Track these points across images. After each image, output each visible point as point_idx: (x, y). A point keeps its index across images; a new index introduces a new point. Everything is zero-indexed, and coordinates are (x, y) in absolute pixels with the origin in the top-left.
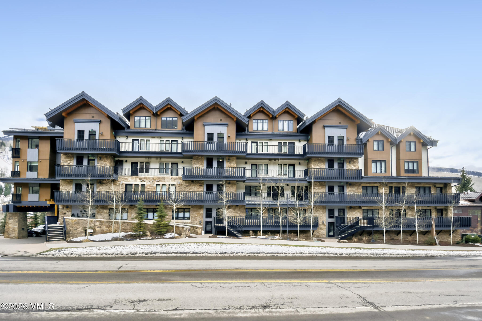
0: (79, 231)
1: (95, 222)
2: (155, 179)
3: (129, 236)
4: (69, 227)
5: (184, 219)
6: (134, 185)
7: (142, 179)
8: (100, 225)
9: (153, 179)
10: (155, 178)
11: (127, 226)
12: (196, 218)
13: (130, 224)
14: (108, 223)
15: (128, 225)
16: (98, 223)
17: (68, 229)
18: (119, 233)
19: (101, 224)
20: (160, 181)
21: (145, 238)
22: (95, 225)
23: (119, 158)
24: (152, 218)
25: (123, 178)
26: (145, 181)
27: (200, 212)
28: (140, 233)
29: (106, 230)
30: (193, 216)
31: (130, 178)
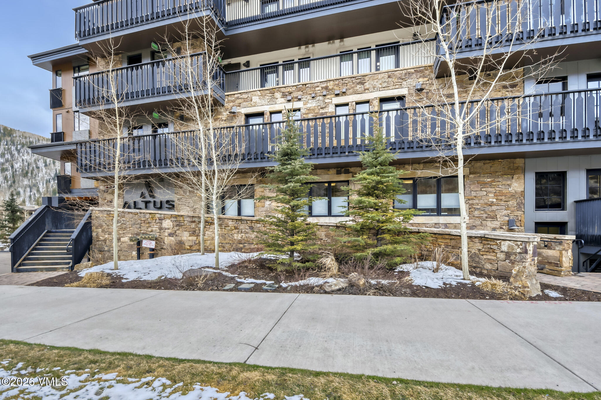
0: (124, 245)
1: (160, 219)
2: (330, 87)
3: (251, 266)
4: (103, 234)
5: (439, 214)
6: (269, 114)
7: (290, 93)
8: (176, 228)
9: (326, 88)
10: (330, 85)
11: (249, 230)
12: (490, 209)
13: (259, 225)
14: (194, 222)
15: (251, 228)
16: (169, 221)
17: (101, 238)
18: (214, 255)
19: (177, 225)
20: (348, 93)
21: (313, 281)
22: (161, 229)
23: (229, 60)
24: (325, 212)
25: (238, 98)
26: (299, 97)
27: (509, 185)
28: (292, 256)
29: (191, 244)
30: (475, 202)
31: (255, 95)
